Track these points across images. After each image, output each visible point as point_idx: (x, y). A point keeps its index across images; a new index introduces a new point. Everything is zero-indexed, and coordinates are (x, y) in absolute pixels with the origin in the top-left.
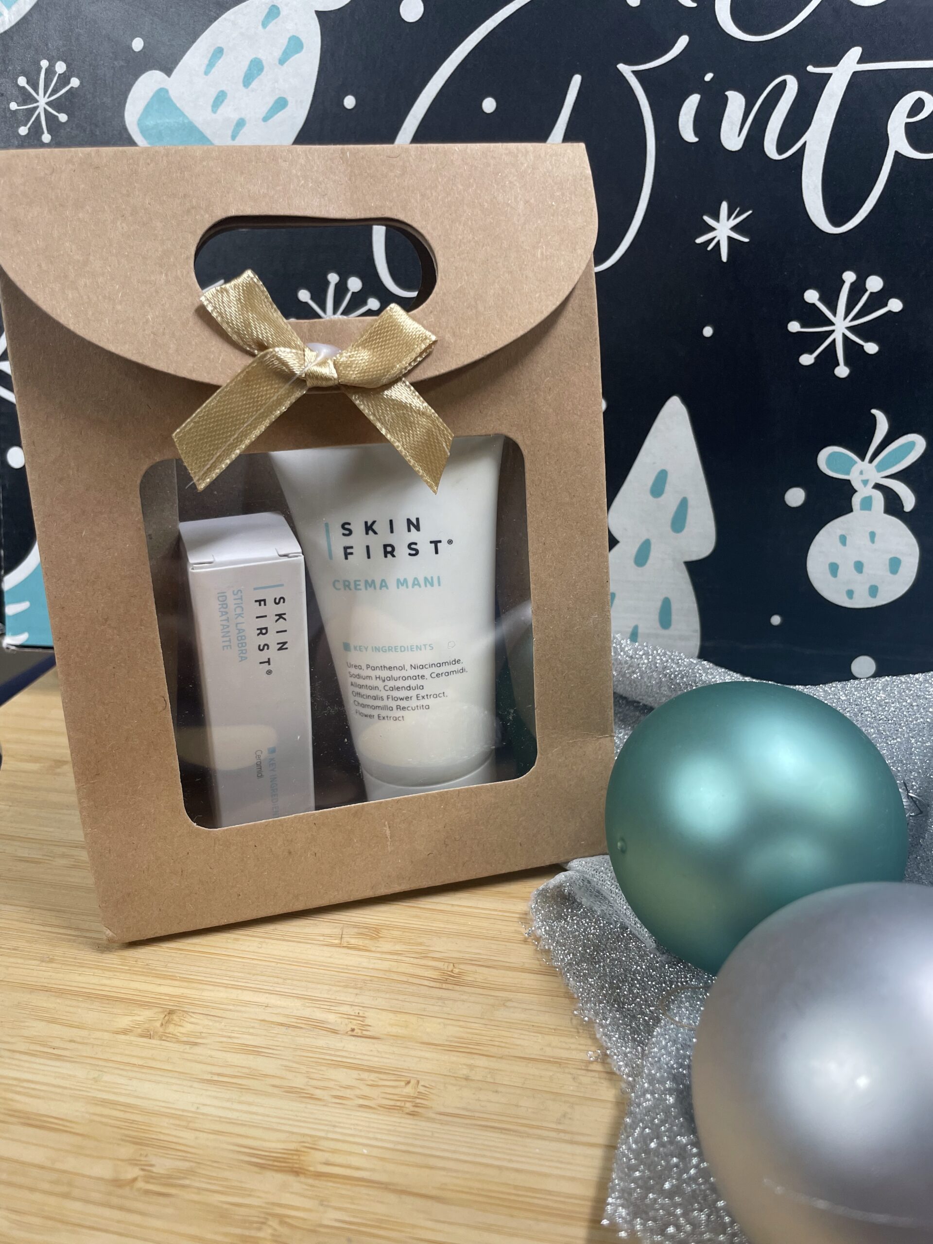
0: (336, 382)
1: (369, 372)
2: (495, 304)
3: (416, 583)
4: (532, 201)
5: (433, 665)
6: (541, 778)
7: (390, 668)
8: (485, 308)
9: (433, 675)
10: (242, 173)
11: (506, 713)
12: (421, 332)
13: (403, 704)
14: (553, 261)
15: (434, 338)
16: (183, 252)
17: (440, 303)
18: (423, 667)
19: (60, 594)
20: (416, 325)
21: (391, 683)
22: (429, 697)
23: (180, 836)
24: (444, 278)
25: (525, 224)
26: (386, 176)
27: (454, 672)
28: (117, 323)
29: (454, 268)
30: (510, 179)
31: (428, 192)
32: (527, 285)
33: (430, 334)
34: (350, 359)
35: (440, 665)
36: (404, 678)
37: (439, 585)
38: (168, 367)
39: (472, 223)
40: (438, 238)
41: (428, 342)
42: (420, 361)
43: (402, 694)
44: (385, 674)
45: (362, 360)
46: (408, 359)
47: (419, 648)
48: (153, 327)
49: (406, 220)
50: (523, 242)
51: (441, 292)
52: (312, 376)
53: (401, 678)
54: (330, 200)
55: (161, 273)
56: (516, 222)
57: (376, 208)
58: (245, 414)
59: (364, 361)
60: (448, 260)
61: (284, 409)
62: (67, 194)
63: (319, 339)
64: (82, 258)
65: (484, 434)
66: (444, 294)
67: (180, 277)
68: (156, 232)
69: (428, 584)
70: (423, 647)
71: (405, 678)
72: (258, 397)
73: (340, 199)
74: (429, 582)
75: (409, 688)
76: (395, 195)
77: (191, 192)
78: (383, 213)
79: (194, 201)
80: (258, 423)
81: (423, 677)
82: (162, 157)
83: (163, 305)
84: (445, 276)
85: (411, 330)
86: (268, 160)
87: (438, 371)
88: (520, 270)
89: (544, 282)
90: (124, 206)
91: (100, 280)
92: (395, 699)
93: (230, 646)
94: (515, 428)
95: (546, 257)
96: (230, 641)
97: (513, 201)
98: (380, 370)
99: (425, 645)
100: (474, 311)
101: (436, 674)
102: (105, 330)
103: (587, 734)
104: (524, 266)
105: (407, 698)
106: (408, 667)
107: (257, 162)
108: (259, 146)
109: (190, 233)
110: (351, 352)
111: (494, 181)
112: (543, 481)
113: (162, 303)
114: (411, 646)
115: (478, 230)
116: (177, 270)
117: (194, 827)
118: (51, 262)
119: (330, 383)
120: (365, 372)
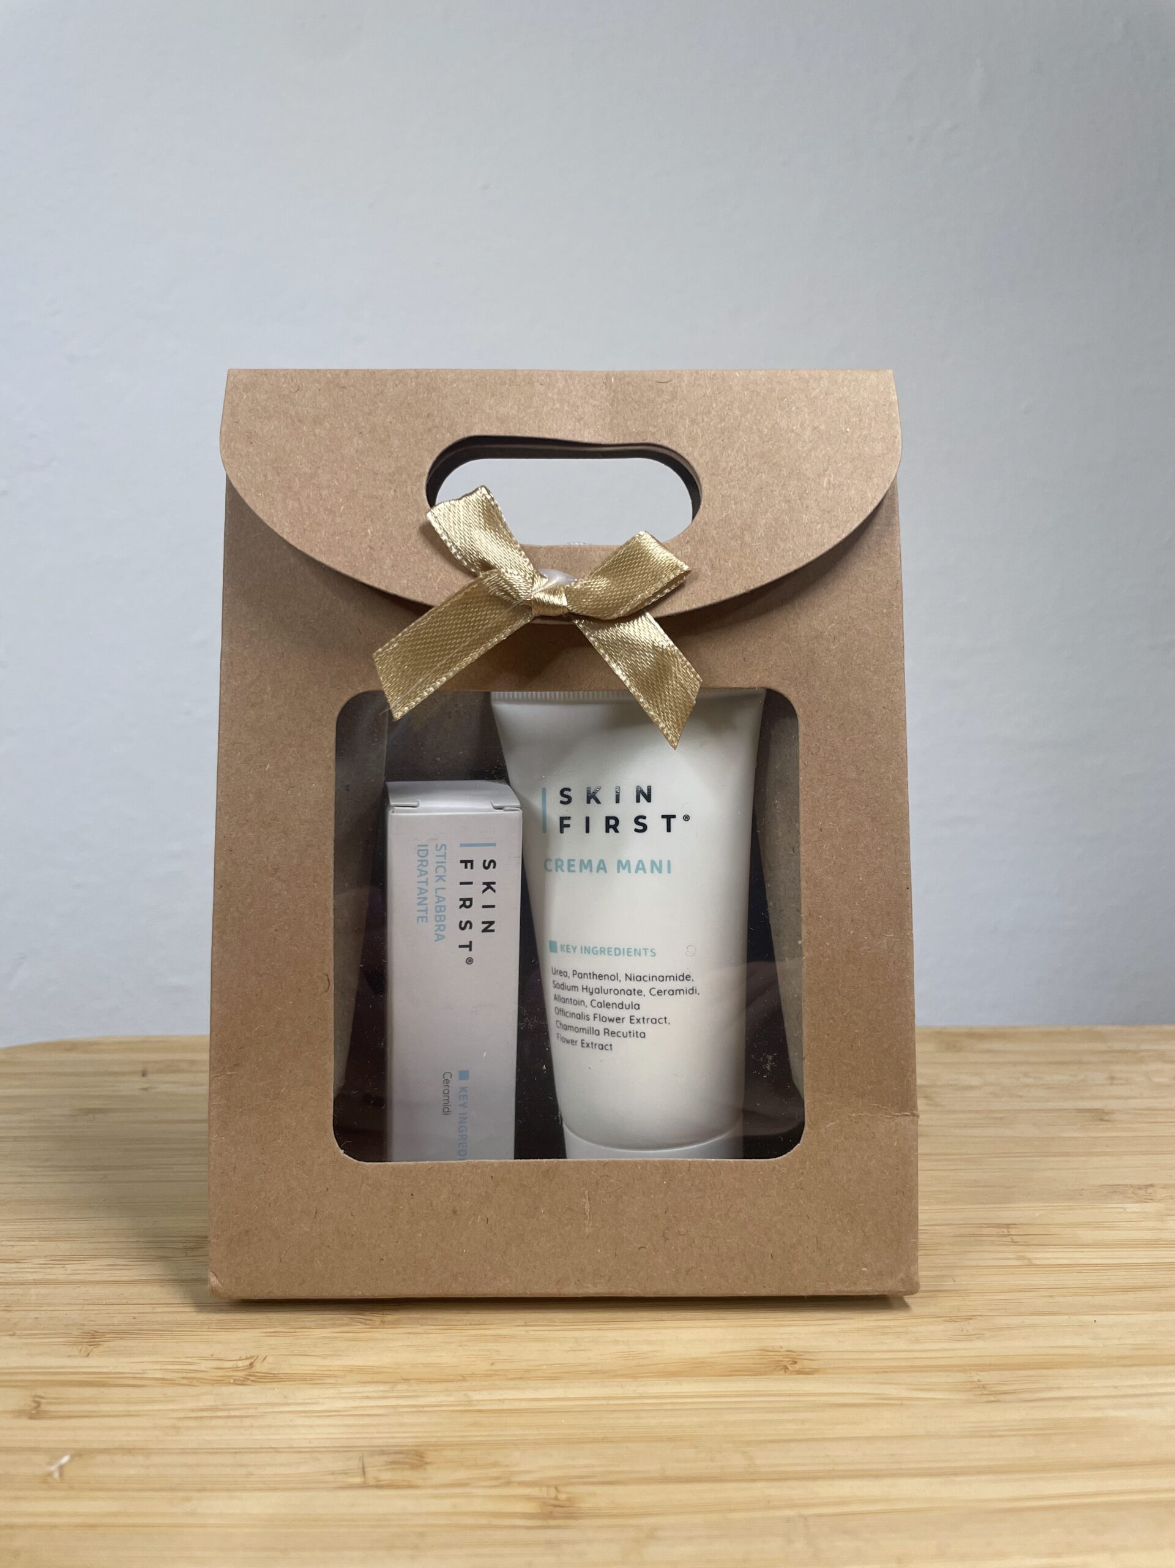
0: (566, 611)
1: (605, 600)
2: (765, 534)
3: (640, 866)
4: (822, 427)
5: (654, 978)
6: (808, 1163)
7: (600, 977)
8: (753, 538)
9: (654, 992)
10: (493, 395)
11: (761, 1059)
12: (671, 562)
13: (614, 1027)
14: (843, 490)
15: (686, 568)
16: (416, 469)
17: (699, 533)
18: (640, 978)
19: (231, 835)
20: (668, 554)
21: (600, 998)
22: (645, 1020)
23: (321, 1164)
24: (707, 507)
25: (810, 451)
26: (653, 401)
27: (682, 992)
28: (334, 534)
29: (721, 496)
30: (797, 405)
31: (699, 418)
32: (806, 515)
33: (682, 563)
34: (586, 587)
35: (662, 978)
36: (616, 992)
37: (669, 872)
38: (380, 583)
39: (747, 449)
40: (705, 464)
41: (678, 572)
42: (667, 593)
43: (612, 1013)
44: (594, 983)
45: (598, 588)
46: (653, 590)
47: (638, 953)
48: (371, 541)
49: (670, 446)
50: (806, 470)
51: (702, 521)
52: (538, 603)
53: (612, 991)
54: (585, 424)
55: (391, 489)
56: (801, 449)
57: (637, 433)
58: (457, 638)
59: (601, 589)
60: (714, 487)
61: (503, 637)
62: (308, 411)
63: (555, 566)
64: (310, 471)
65: (748, 686)
66: (706, 524)
67: (410, 493)
68: (392, 449)
69: (655, 870)
70: (643, 952)
71: (618, 992)
72: (475, 621)
73: (598, 423)
74: (656, 866)
75: (621, 1006)
76: (660, 420)
77: (436, 413)
78: (645, 438)
79: (437, 420)
80: (472, 649)
81: (640, 992)
82: (412, 379)
83: (385, 520)
84: (709, 505)
85: (660, 558)
86: (523, 383)
87: (689, 605)
88: (800, 499)
89: (828, 512)
90: (363, 424)
91: (325, 493)
92: (603, 1019)
93: (426, 917)
94: (787, 682)
95: (834, 486)
96: (426, 911)
97: (798, 426)
98: (618, 599)
99: (645, 950)
100: (739, 542)
101: (657, 990)
102: (319, 540)
103: (878, 1107)
104: (805, 495)
105: (618, 1019)
106: (622, 977)
107: (510, 386)
108: (516, 370)
109: (428, 451)
110: (587, 580)
111: (777, 407)
112: (821, 750)
113: (385, 518)
114: (628, 949)
115: (753, 457)
116: (407, 487)
117: (339, 1155)
118: (278, 474)
119: (558, 612)
120: (600, 601)
